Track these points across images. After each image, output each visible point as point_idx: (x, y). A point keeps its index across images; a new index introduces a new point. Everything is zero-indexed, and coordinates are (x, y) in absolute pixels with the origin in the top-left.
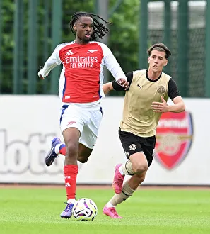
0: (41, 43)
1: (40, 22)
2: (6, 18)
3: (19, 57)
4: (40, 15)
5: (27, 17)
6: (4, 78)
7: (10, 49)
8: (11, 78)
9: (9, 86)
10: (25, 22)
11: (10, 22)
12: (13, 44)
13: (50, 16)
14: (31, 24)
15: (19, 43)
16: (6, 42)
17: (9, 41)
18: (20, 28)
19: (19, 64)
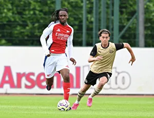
0: (108, 19)
1: (108, 8)
2: (89, 6)
3: (96, 26)
4: (107, 3)
5: (100, 5)
6: (88, 38)
7: (92, 22)
8: (92, 38)
9: (91, 42)
10: (99, 8)
11: (91, 8)
12: (93, 19)
13: (113, 4)
14: (102, 9)
15: (96, 19)
16: (89, 19)
17: (91, 18)
18: (96, 11)
19: (96, 30)
